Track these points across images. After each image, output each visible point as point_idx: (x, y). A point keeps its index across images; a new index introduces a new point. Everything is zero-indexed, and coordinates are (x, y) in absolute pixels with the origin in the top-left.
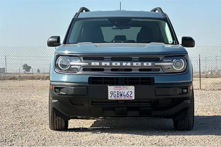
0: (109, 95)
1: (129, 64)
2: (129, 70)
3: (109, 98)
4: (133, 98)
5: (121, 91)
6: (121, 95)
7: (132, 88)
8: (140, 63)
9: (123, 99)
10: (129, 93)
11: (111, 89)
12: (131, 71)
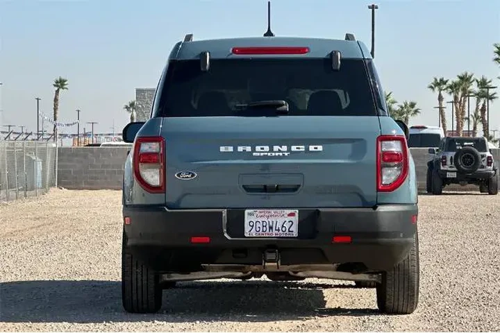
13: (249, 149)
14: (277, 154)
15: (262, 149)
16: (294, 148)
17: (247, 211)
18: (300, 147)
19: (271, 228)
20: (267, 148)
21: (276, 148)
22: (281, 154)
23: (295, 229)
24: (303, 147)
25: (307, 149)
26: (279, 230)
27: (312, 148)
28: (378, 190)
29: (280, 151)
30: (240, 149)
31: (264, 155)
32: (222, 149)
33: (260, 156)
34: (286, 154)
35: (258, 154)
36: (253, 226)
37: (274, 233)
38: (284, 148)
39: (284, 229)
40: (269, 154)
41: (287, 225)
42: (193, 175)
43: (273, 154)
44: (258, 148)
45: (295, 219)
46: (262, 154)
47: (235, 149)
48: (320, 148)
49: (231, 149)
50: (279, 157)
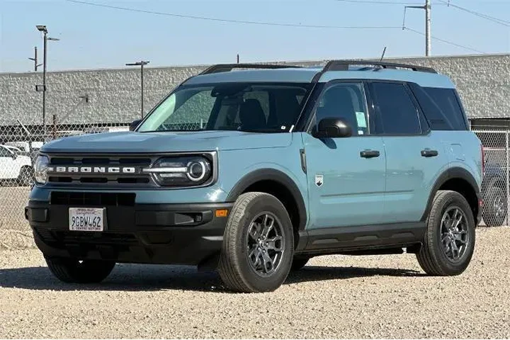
0: (71, 223)
1: (103, 170)
2: (102, 179)
3: (71, 229)
4: (102, 230)
5: (86, 216)
6: (86, 223)
7: (99, 212)
8: (118, 169)
9: (88, 230)
10: (97, 220)
11: (73, 212)
12: (106, 182)
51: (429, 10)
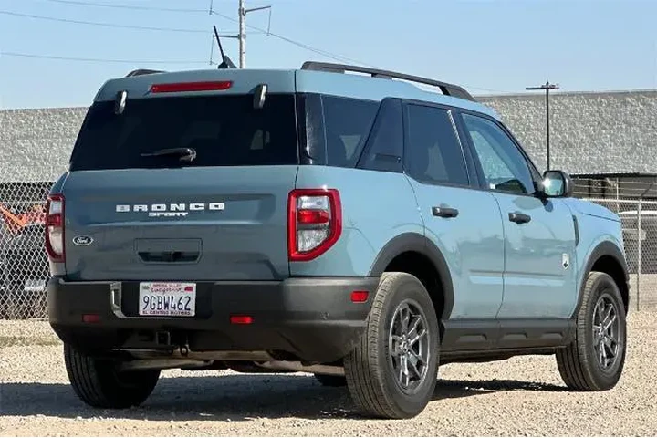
13: (145, 208)
14: (174, 214)
15: (159, 207)
16: (192, 207)
17: (141, 284)
18: (200, 205)
19: (166, 305)
20: (163, 207)
21: (173, 207)
22: (178, 214)
23: (192, 306)
24: (203, 205)
25: (207, 208)
26: (175, 308)
27: (212, 206)
28: (291, 259)
29: (177, 210)
30: (136, 208)
31: (161, 216)
32: (119, 208)
33: (156, 217)
34: (184, 214)
35: (155, 215)
36: (147, 303)
37: (170, 311)
38: (182, 207)
39: (180, 307)
40: (166, 214)
41: (184, 302)
42: (89, 241)
43: (170, 214)
44: (154, 207)
45: (193, 295)
46: (158, 214)
47: (132, 208)
48: (221, 206)
49: (127, 208)
50: (176, 218)
51: (243, 40)
